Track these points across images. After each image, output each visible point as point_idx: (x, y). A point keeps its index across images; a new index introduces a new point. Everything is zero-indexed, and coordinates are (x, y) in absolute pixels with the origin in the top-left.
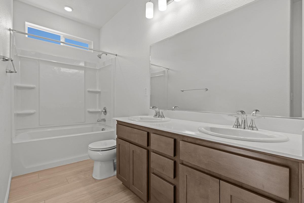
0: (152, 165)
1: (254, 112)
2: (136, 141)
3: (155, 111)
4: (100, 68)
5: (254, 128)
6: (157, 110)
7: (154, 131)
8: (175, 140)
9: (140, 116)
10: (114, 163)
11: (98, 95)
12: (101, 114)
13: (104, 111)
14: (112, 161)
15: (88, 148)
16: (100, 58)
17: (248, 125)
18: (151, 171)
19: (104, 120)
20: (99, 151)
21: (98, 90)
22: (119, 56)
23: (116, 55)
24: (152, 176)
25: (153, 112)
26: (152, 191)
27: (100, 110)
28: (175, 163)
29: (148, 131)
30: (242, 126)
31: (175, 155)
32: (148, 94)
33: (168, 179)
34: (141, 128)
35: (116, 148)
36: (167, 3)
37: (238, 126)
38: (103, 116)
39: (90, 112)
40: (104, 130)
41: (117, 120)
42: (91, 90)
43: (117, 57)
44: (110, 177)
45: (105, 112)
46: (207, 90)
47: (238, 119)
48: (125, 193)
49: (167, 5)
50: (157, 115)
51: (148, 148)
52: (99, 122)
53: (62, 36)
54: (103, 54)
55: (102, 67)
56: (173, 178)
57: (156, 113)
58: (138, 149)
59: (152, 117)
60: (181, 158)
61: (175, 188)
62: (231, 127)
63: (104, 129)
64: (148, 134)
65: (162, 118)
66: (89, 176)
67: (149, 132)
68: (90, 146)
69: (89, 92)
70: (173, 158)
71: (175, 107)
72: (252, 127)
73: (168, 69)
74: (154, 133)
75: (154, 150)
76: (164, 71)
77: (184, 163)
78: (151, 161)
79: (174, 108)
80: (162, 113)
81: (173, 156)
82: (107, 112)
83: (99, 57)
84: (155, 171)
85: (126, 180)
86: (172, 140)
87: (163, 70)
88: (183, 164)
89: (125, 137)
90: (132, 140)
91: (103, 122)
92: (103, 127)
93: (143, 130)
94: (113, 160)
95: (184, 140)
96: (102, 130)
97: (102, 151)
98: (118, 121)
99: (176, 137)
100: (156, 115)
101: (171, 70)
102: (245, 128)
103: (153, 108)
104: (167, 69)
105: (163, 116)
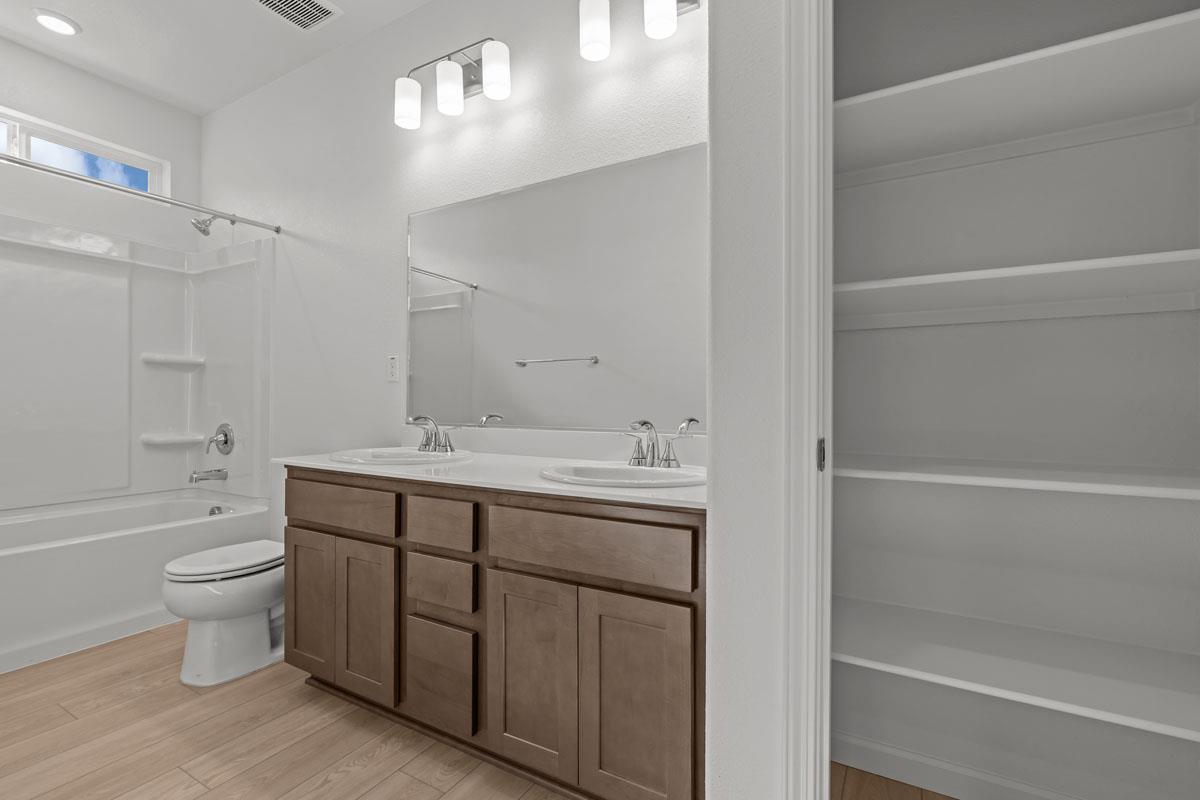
0: (410, 591)
1: (684, 424)
2: (359, 527)
3: (423, 431)
4: (200, 272)
5: (673, 463)
6: (430, 426)
7: (417, 489)
8: (477, 508)
9: (370, 450)
10: (271, 622)
11: (190, 377)
12: (208, 452)
13: (221, 438)
14: (265, 614)
15: (165, 574)
16: (205, 232)
17: (661, 457)
18: (408, 607)
19: (222, 475)
20: (214, 580)
21: (191, 356)
22: (287, 233)
23: (278, 230)
24: (411, 621)
25: (419, 434)
26: (411, 669)
27: (202, 437)
28: (477, 570)
29: (400, 489)
30: (649, 459)
31: (476, 547)
32: (401, 375)
33: (456, 619)
34: (377, 484)
35: (282, 564)
36: (465, 93)
37: (640, 460)
38: (215, 460)
39: (150, 446)
40: (221, 513)
41: (286, 466)
42: (159, 356)
43: (281, 236)
44: (255, 672)
45: (226, 442)
46: (596, 362)
47: (639, 442)
48: (316, 707)
49: (465, 98)
50: (431, 443)
51: (401, 542)
52: (194, 485)
53: (18, 125)
54: (219, 220)
55: (212, 268)
56: (470, 611)
57: (428, 438)
58: (363, 550)
59: (414, 450)
60: (492, 552)
61: (477, 640)
62: (625, 465)
63: (219, 508)
64: (400, 500)
65: (447, 451)
66: (164, 681)
67: (400, 494)
68: (174, 567)
69: (150, 364)
70: (472, 557)
71: (491, 416)
72: (667, 460)
73: (476, 288)
74: (417, 495)
75: (415, 544)
76: (461, 294)
77: (500, 563)
78: (409, 577)
79: (484, 419)
80: (446, 435)
81: (470, 550)
82: (232, 444)
83: (200, 229)
84: (420, 608)
85: (323, 661)
86: (468, 509)
87: (459, 291)
88: (496, 567)
89: (320, 519)
90: (346, 525)
91: (214, 484)
92: (216, 503)
93: (383, 488)
94: (269, 611)
95: (499, 502)
96: (212, 513)
97: (223, 579)
98: (290, 469)
99: (480, 499)
100: (427, 444)
101: (484, 290)
102: (652, 465)
103: (417, 422)
104: (472, 286)
105: (447, 446)
